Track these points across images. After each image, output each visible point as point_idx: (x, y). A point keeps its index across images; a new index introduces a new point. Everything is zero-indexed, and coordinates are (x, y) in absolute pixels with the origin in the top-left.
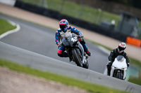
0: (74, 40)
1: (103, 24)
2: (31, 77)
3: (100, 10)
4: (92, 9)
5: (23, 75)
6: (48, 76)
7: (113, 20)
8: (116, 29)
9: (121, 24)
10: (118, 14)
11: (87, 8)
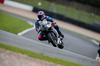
0: (49, 26)
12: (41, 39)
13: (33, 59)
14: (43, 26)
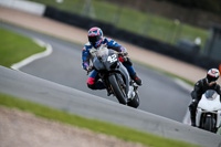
0: (112, 59)
1: (182, 44)
2: (69, 128)
3: (177, 22)
4: (164, 21)
5: (56, 124)
6: (95, 126)
7: (198, 39)
8: (203, 52)
9: (211, 45)
10: (206, 28)
11: (157, 19)
12: (94, 85)
13: (46, 121)
14: (100, 58)
